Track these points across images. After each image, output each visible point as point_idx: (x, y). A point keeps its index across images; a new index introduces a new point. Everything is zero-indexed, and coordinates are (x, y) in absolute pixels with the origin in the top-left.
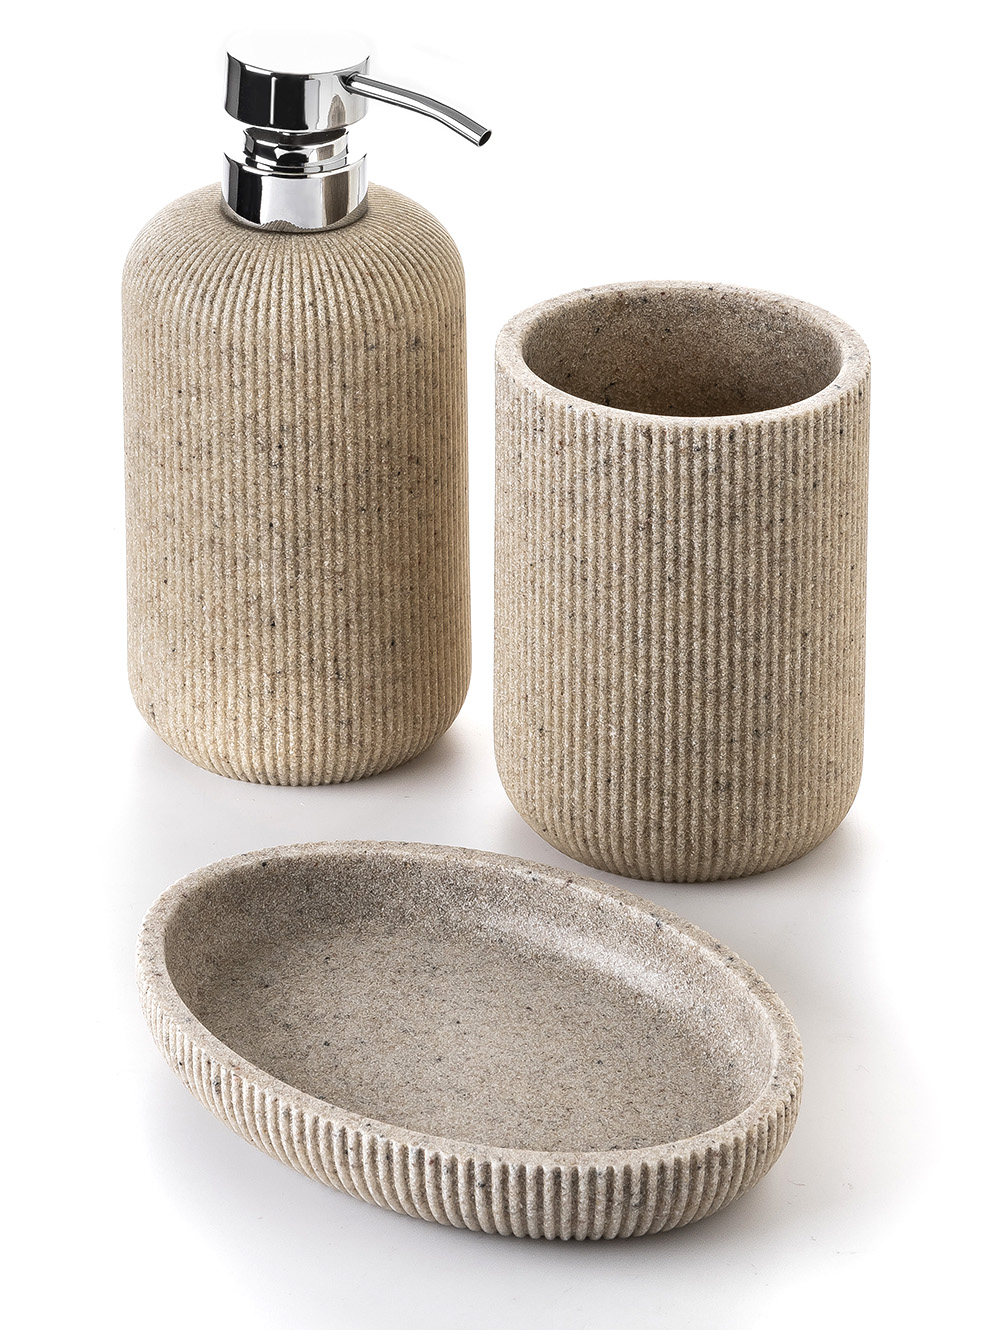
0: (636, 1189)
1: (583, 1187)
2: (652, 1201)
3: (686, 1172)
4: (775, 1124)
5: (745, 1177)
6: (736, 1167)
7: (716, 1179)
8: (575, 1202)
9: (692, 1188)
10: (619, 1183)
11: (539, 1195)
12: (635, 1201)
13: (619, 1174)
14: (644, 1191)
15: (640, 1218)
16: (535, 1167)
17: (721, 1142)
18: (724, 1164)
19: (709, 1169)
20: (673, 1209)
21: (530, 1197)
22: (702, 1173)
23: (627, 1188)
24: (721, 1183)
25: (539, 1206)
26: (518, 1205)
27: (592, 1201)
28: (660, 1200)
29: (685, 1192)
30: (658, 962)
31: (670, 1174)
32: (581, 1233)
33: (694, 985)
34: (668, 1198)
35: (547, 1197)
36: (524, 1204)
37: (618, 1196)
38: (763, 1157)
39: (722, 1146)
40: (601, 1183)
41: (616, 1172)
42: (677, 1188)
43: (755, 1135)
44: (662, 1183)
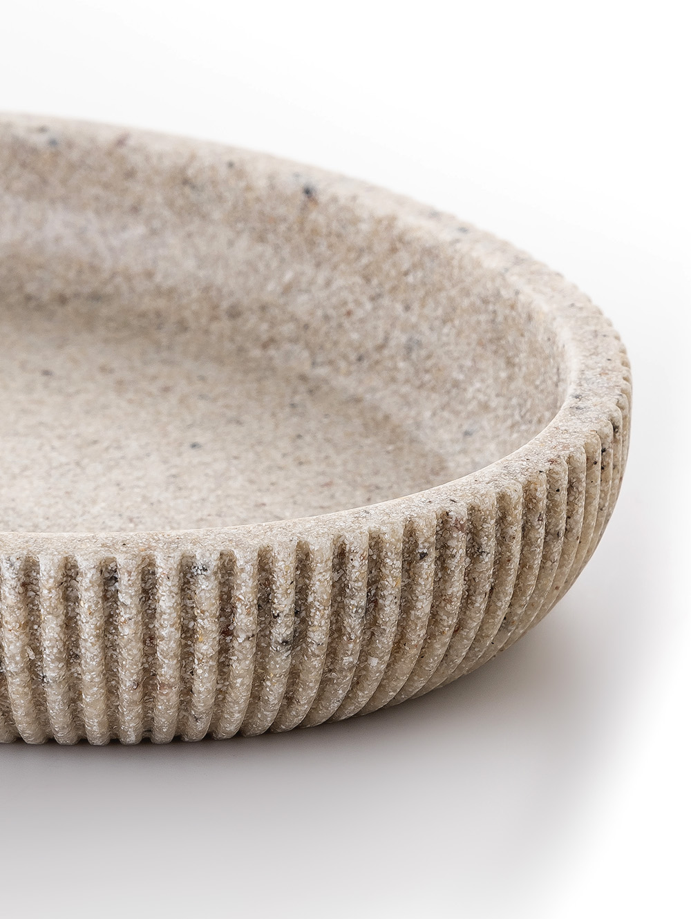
0: (283, 603)
1: (166, 600)
2: (318, 634)
3: (394, 564)
4: (583, 476)
5: (519, 590)
6: (501, 563)
7: (457, 587)
8: (149, 639)
9: (406, 606)
10: (245, 591)
11: (70, 624)
12: (281, 630)
13: (248, 568)
14: (301, 610)
15: (294, 675)
16: (58, 559)
17: (470, 500)
18: (474, 552)
19: (442, 562)
20: (364, 655)
21: (51, 631)
22: (428, 568)
23: (264, 602)
24: (468, 599)
25: (71, 655)
26: (23, 652)
27: (188, 634)
28: (337, 631)
29: (390, 611)
30: (308, 269)
31: (357, 569)
32: (164, 723)
33: (386, 301)
34: (353, 623)
35: (88, 627)
36: (38, 651)
37: (244, 620)
38: (557, 547)
39: (472, 509)
40: (206, 590)
41: (240, 563)
42: (374, 603)
43: (541, 492)
44: (340, 590)
